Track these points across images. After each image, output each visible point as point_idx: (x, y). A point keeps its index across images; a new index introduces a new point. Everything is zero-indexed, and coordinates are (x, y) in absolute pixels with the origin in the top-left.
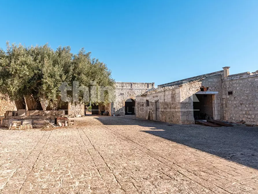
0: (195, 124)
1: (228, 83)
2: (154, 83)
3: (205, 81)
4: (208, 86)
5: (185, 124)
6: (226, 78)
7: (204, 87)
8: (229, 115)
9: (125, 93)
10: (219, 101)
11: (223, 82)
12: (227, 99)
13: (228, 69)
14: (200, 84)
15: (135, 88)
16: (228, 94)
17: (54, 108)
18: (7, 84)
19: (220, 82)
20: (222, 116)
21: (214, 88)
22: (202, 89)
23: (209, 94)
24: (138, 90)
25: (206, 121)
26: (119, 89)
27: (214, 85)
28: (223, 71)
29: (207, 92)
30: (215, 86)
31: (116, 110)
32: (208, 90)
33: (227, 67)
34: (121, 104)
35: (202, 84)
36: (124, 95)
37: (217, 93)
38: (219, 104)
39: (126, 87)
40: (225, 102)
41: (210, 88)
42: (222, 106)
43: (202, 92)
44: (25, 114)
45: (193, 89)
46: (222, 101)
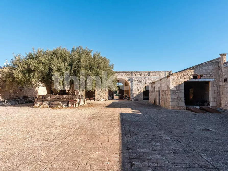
0: (186, 110)
1: (224, 70)
2: (171, 71)
3: (198, 69)
4: (202, 74)
5: (175, 110)
6: (222, 65)
7: (197, 74)
8: (224, 102)
9: (143, 81)
10: (215, 88)
11: (220, 69)
12: (223, 86)
13: (225, 55)
14: (192, 72)
15: (153, 76)
16: (224, 81)
17: (72, 93)
18: (30, 77)
19: (217, 69)
20: (218, 103)
21: (209, 75)
22: (195, 77)
23: (203, 81)
24: (156, 78)
25: (198, 107)
26: (137, 77)
27: (210, 72)
28: (220, 58)
29: (200, 79)
30: (211, 74)
31: (135, 96)
32: (202, 78)
33: (223, 54)
34: (140, 91)
35: (194, 72)
36: (142, 82)
37: (213, 80)
38: (216, 91)
39: (144, 75)
40: (222, 89)
41: (204, 76)
42: (219, 93)
43: (195, 79)
44: (50, 97)
45: (184, 76)
46: (218, 88)
